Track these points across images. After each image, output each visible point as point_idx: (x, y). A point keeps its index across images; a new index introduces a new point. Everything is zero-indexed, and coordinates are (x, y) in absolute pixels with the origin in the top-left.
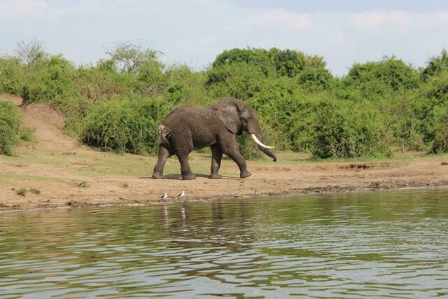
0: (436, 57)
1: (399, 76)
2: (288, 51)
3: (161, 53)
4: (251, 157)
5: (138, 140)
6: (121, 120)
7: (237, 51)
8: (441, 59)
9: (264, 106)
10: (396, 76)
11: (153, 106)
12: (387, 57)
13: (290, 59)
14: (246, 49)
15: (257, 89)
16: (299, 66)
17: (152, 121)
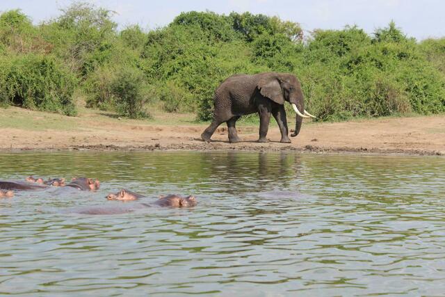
0: (383, 29)
1: (346, 45)
2: (260, 15)
3: (114, 12)
4: (138, 116)
5: (27, 95)
6: (10, 75)
7: (194, 14)
8: (388, 30)
9: (184, 69)
10: (344, 45)
11: (43, 64)
12: (348, 26)
13: (262, 24)
14: (205, 12)
15: (180, 52)
16: (270, 31)
17: (42, 78)
